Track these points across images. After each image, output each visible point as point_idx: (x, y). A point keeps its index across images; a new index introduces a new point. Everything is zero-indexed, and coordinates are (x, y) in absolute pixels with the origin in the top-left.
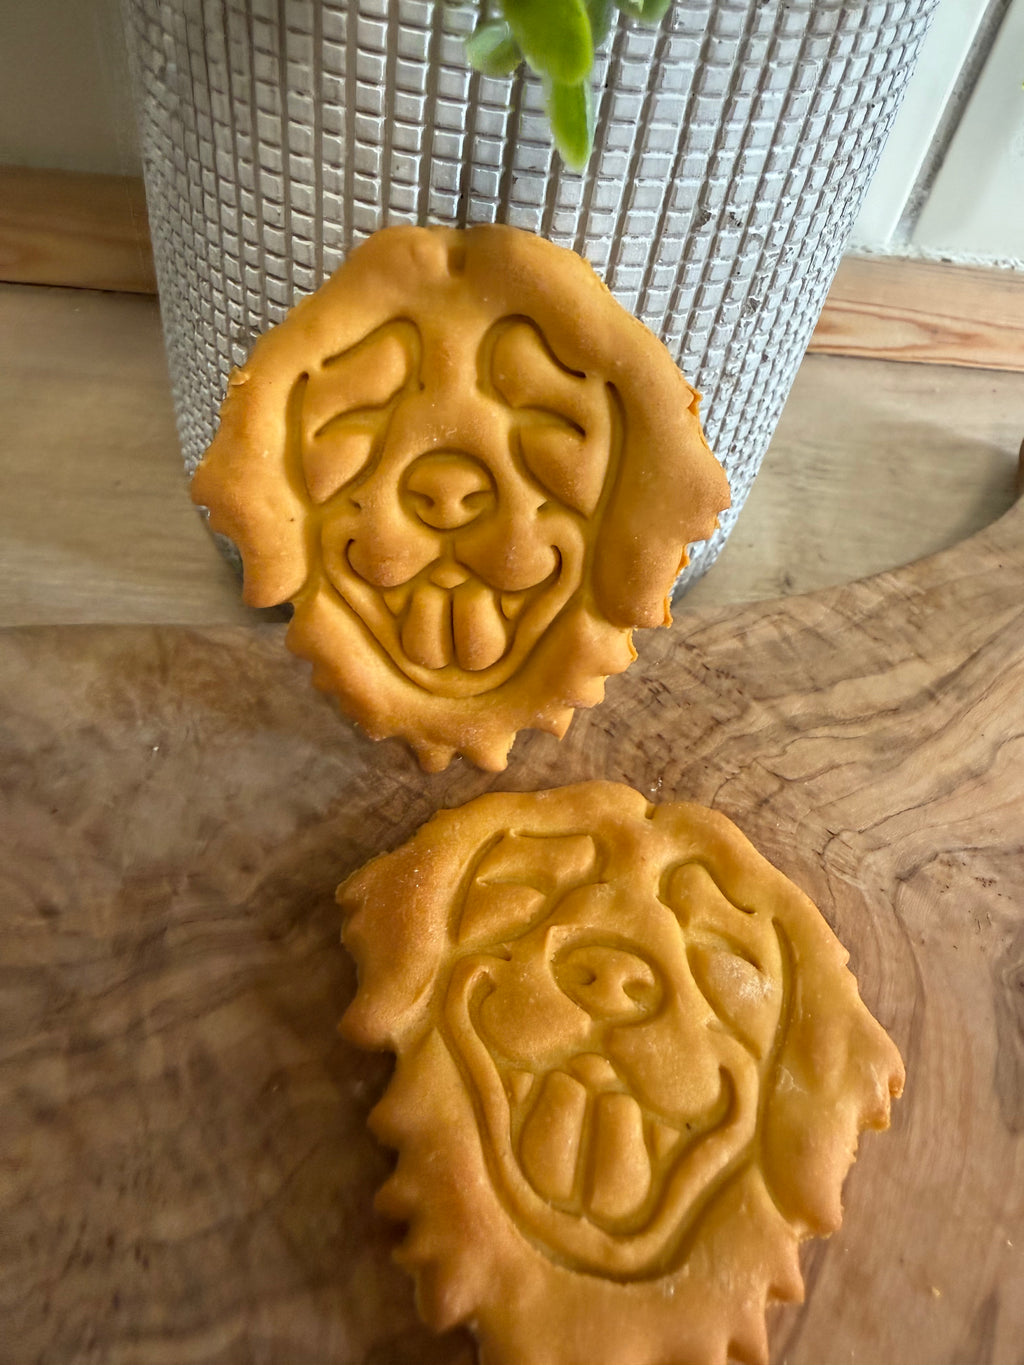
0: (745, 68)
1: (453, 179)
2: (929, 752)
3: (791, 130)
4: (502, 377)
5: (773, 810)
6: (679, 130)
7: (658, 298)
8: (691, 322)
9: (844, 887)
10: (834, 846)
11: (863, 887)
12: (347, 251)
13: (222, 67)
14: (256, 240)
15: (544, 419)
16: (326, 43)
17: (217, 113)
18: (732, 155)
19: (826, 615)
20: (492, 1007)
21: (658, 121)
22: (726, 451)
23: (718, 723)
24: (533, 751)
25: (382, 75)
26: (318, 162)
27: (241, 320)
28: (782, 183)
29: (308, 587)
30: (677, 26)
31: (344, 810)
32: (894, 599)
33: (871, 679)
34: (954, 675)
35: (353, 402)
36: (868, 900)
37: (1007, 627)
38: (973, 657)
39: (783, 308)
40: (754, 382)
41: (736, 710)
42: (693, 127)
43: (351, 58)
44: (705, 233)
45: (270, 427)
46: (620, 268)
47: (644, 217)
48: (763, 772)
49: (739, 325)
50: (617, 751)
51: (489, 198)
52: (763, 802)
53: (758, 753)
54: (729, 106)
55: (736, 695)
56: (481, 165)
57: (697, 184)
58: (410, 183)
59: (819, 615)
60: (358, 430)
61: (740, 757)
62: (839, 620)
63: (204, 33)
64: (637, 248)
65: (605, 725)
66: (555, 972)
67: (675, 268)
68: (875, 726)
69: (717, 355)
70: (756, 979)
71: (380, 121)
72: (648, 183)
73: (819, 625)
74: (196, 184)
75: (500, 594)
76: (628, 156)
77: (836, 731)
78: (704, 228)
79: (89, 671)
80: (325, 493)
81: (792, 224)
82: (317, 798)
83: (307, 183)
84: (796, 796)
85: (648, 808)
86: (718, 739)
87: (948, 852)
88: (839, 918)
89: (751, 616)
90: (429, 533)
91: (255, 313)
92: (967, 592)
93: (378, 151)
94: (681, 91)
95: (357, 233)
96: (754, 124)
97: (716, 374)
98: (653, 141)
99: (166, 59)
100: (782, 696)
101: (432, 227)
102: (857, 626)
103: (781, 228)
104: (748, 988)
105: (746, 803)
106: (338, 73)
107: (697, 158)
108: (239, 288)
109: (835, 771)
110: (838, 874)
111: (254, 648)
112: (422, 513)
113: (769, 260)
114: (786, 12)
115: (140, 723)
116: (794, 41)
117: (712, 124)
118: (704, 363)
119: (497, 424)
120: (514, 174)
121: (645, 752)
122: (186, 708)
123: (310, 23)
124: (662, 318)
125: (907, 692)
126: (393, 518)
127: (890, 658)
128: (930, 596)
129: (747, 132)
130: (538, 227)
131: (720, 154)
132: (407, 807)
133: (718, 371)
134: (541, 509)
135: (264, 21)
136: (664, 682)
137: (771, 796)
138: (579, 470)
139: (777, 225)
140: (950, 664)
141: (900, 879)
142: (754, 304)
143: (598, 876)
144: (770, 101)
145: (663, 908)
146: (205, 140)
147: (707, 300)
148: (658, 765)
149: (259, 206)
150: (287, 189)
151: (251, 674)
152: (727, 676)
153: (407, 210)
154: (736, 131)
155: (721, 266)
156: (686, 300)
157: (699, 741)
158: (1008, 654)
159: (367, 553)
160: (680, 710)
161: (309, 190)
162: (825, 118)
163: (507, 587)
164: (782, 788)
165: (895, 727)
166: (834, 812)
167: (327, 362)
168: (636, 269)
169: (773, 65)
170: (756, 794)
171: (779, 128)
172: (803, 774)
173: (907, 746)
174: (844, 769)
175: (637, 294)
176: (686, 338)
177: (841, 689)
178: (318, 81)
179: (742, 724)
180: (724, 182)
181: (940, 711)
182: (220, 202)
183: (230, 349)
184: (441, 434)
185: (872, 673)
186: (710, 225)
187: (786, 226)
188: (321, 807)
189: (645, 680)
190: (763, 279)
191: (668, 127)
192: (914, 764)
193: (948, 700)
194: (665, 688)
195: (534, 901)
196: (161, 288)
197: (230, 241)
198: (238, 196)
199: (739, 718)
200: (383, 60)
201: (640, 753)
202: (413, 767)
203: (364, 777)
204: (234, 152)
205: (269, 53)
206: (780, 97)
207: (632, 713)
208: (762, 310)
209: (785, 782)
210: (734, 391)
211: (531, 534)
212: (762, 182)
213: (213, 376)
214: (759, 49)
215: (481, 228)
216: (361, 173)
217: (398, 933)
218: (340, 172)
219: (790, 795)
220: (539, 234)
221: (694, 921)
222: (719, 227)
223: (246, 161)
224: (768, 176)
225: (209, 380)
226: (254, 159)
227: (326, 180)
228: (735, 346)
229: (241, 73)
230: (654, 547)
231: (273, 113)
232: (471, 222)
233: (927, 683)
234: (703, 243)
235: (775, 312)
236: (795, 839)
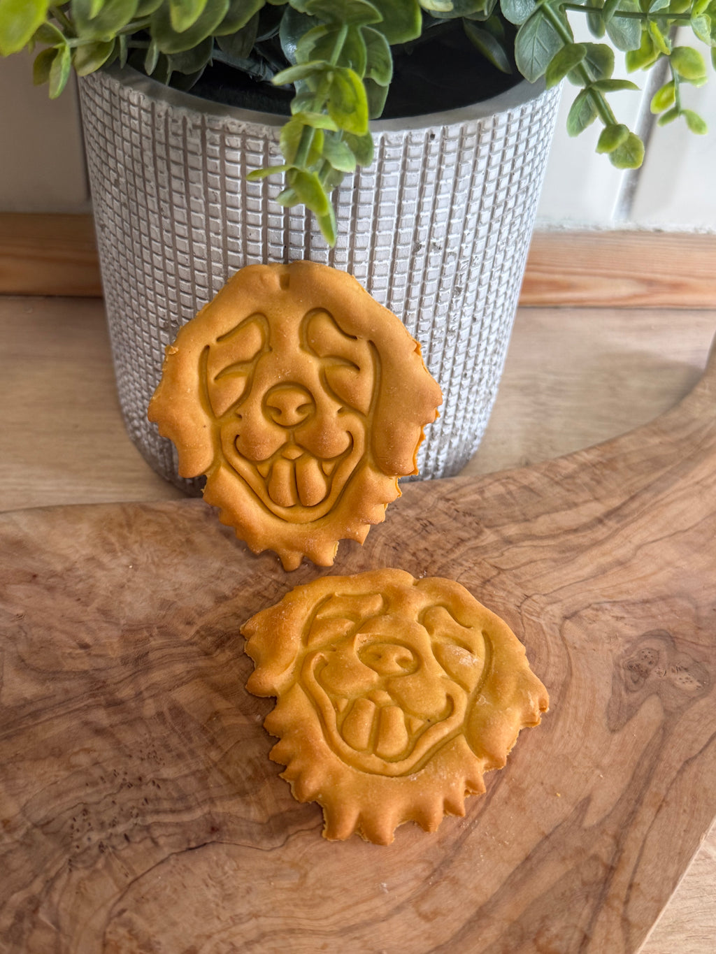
0: (427, 171)
1: (279, 238)
2: (595, 552)
3: (461, 197)
4: (313, 341)
5: (493, 585)
6: (396, 205)
7: (399, 292)
8: (421, 302)
9: (531, 623)
10: (528, 602)
11: (542, 622)
12: (226, 278)
13: (153, 184)
14: (174, 273)
15: (338, 363)
16: (209, 174)
17: (150, 206)
18: (429, 214)
19: (538, 478)
20: (326, 672)
21: (384, 201)
22: (460, 377)
23: (462, 541)
24: (350, 560)
25: (239, 189)
26: (208, 231)
27: (166, 317)
28: (462, 224)
29: (215, 464)
30: (387, 157)
31: (241, 594)
32: (584, 467)
33: (563, 513)
34: (618, 508)
35: (235, 359)
36: (545, 628)
37: (659, 479)
38: (632, 498)
39: (480, 289)
40: (470, 334)
41: (474, 533)
42: (404, 203)
43: (223, 182)
44: (421, 255)
45: (191, 375)
46: (375, 278)
47: (384, 250)
48: (489, 566)
49: (452, 301)
50: (400, 558)
51: (299, 247)
52: (486, 581)
53: (486, 556)
54: (422, 191)
55: (475, 525)
56: (294, 230)
57: (411, 230)
58: (257, 242)
59: (534, 477)
60: (239, 375)
61: (475, 558)
62: (546, 480)
63: (143, 166)
64: (382, 266)
65: (393, 544)
66: (360, 657)
67: (406, 275)
68: (562, 539)
69: (440, 320)
70: (469, 657)
71: (240, 211)
72: (384, 233)
73: (532, 483)
74: (137, 242)
75: (321, 461)
76: (371, 221)
77: (535, 543)
78: (419, 253)
79: (85, 529)
80: (221, 411)
81: (474, 244)
82: (225, 588)
83: (203, 242)
84: (507, 577)
85: (415, 581)
86: (462, 549)
87: (598, 603)
88: (527, 637)
89: (488, 481)
90: (279, 428)
91: (174, 313)
92: (635, 459)
93: (239, 226)
94: (395, 186)
95: (230, 268)
96: (438, 197)
97: (442, 331)
98: (383, 212)
99: (119, 175)
100: (504, 524)
101: (271, 264)
102: (557, 483)
103: (467, 247)
104: (464, 660)
105: (477, 582)
106: (217, 189)
107: (409, 217)
108: (164, 299)
109: (533, 564)
110: (528, 616)
111: (181, 512)
112: (275, 418)
113: (462, 265)
114: (445, 142)
115: (120, 554)
116: (452, 154)
117: (414, 199)
118: (434, 325)
119: (312, 367)
120: (312, 234)
121: (417, 559)
122: (145, 546)
123: (200, 165)
124: (403, 302)
125: (584, 520)
126: (260, 421)
127: (576, 501)
128: (609, 464)
129: (435, 202)
130: (327, 260)
131: (422, 214)
132: (276, 590)
133: (444, 329)
134: (340, 411)
135: (176, 163)
136: (430, 520)
137: (492, 578)
138: (357, 389)
139: (464, 245)
140: (616, 502)
141: (566, 618)
142: (459, 290)
143: (384, 612)
144: (445, 185)
145: (419, 625)
146: (143, 220)
147: (428, 290)
148: (424, 564)
149: (175, 255)
150: (191, 246)
151: (181, 526)
152: (470, 515)
153: (256, 255)
154: (428, 202)
155: (433, 272)
156: (416, 291)
157: (452, 550)
158: (656, 495)
159: (247, 442)
160: (439, 535)
161: (204, 246)
162: (481, 187)
163: (325, 456)
164: (499, 574)
165: (574, 539)
166: (530, 585)
167: (219, 339)
168: (384, 277)
169: (443, 167)
170: (483, 577)
171: (453, 197)
172: (512, 566)
173: (581, 549)
174: (539, 562)
175: (386, 291)
176: (419, 312)
177: (541, 520)
178: (206, 193)
179: (477, 541)
180: (426, 228)
181: (605, 530)
182: (152, 252)
183: (159, 333)
184: (283, 374)
185: (564, 510)
186: (423, 250)
187: (470, 245)
188: (228, 593)
189: (418, 519)
190: (461, 275)
191: (390, 204)
192: (583, 559)
193: (612, 523)
194: (431, 523)
195: (348, 624)
196: (106, 292)
197: (159, 274)
198: (163, 250)
199: (476, 538)
200: (239, 182)
201: (414, 558)
202: (280, 570)
203: (251, 577)
204: (161, 227)
205: (180, 179)
206: (451, 181)
207: (410, 537)
208: (466, 291)
209: (500, 571)
210: (457, 340)
211: (335, 425)
212: (449, 225)
213: (148, 351)
214: (433, 161)
215: (296, 262)
216: (231, 237)
217: (275, 642)
218: (220, 237)
219: (503, 577)
220: (327, 265)
221: (436, 631)
222: (428, 250)
223: (167, 231)
224: (452, 221)
225: (145, 353)
226: (172, 230)
227: (213, 242)
228: (452, 314)
229: (164, 187)
230: (401, 428)
231: (182, 208)
232: (292, 260)
233: (598, 514)
234: (420, 261)
235: (475, 293)
236: (504, 599)
